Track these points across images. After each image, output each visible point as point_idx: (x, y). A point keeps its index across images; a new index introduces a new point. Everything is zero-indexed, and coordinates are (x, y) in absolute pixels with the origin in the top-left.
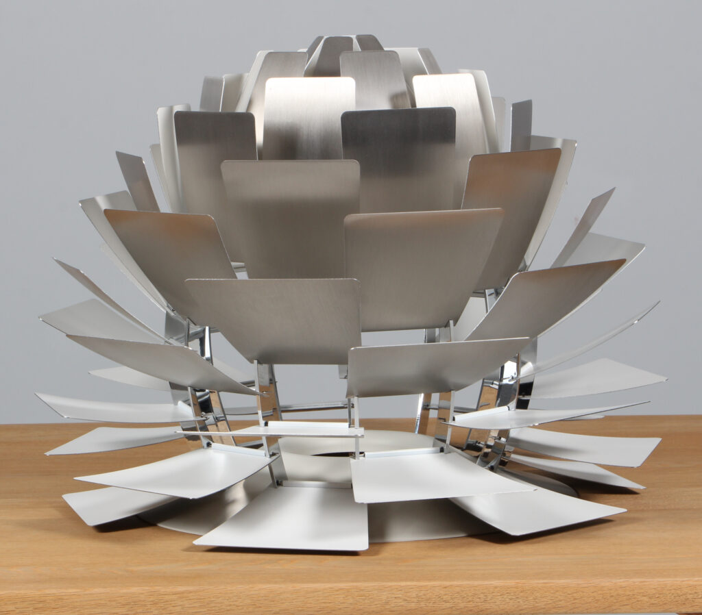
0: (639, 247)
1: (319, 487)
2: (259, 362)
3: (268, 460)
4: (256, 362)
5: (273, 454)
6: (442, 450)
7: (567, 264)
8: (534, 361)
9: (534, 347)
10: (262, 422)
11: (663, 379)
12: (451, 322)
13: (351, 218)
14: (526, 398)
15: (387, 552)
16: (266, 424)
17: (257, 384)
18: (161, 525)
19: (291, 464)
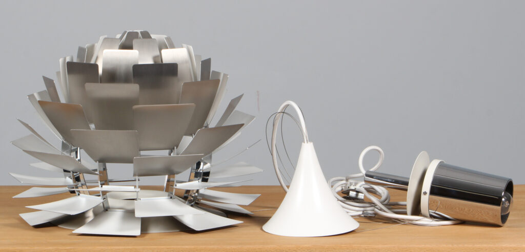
0: (252, 117)
1: (122, 212)
2: (99, 162)
3: (102, 201)
4: (98, 162)
5: (104, 198)
6: (171, 198)
7: (224, 125)
8: (210, 163)
9: (211, 157)
10: (100, 186)
11: (262, 171)
12: (175, 147)
13: (135, 107)
14: (207, 178)
15: (147, 237)
16: (102, 187)
17: (98, 170)
18: (59, 226)
19: (111, 202)
